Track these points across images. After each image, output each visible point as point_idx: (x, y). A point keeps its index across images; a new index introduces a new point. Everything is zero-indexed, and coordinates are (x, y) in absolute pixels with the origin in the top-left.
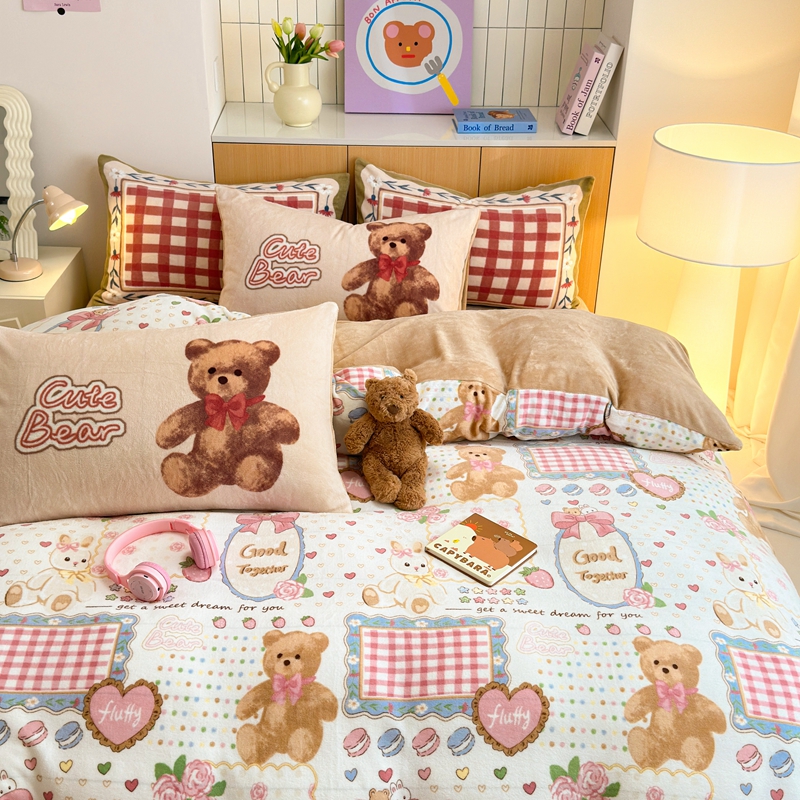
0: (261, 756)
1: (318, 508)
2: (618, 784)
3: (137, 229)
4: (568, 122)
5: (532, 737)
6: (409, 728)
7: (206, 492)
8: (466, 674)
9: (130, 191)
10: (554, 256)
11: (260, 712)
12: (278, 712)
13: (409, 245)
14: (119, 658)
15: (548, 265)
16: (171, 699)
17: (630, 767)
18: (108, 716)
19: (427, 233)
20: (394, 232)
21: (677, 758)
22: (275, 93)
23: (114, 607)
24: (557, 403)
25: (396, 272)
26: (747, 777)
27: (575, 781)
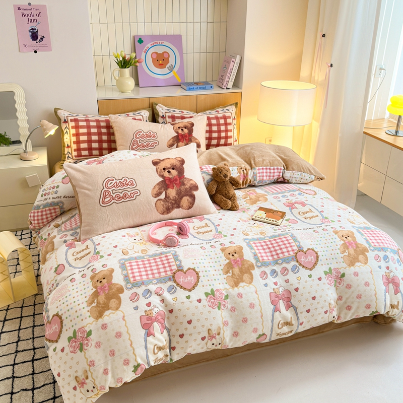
0: (236, 284)
1: (208, 213)
2: (344, 273)
3: (77, 135)
4: (225, 84)
5: (316, 263)
6: (278, 268)
7: (170, 212)
8: (290, 249)
9: (71, 120)
10: (231, 131)
11: (231, 271)
12: (236, 270)
13: (188, 129)
14: (178, 263)
15: (230, 134)
16: (201, 272)
17: (346, 267)
18: (183, 281)
19: (193, 125)
20: (181, 125)
21: (359, 262)
22: (117, 80)
23: (164, 250)
24: (268, 171)
25: (186, 139)
26: (379, 264)
27: (331, 275)
